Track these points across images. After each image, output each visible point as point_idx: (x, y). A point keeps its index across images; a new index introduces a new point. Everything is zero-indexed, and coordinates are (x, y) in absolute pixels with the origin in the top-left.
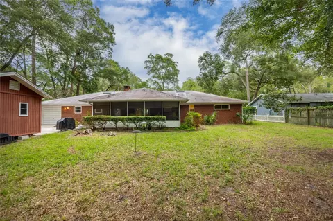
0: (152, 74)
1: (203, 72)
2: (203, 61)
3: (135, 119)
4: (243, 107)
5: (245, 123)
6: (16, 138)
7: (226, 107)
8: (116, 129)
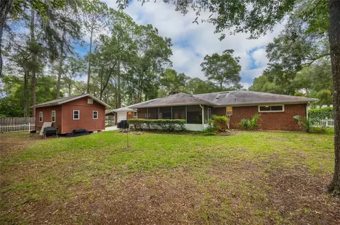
0: (210, 76)
1: (272, 63)
2: (275, 48)
3: (159, 122)
4: (309, 109)
5: (308, 131)
6: (91, 132)
7: (280, 108)
8: (149, 130)
